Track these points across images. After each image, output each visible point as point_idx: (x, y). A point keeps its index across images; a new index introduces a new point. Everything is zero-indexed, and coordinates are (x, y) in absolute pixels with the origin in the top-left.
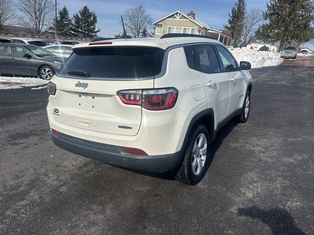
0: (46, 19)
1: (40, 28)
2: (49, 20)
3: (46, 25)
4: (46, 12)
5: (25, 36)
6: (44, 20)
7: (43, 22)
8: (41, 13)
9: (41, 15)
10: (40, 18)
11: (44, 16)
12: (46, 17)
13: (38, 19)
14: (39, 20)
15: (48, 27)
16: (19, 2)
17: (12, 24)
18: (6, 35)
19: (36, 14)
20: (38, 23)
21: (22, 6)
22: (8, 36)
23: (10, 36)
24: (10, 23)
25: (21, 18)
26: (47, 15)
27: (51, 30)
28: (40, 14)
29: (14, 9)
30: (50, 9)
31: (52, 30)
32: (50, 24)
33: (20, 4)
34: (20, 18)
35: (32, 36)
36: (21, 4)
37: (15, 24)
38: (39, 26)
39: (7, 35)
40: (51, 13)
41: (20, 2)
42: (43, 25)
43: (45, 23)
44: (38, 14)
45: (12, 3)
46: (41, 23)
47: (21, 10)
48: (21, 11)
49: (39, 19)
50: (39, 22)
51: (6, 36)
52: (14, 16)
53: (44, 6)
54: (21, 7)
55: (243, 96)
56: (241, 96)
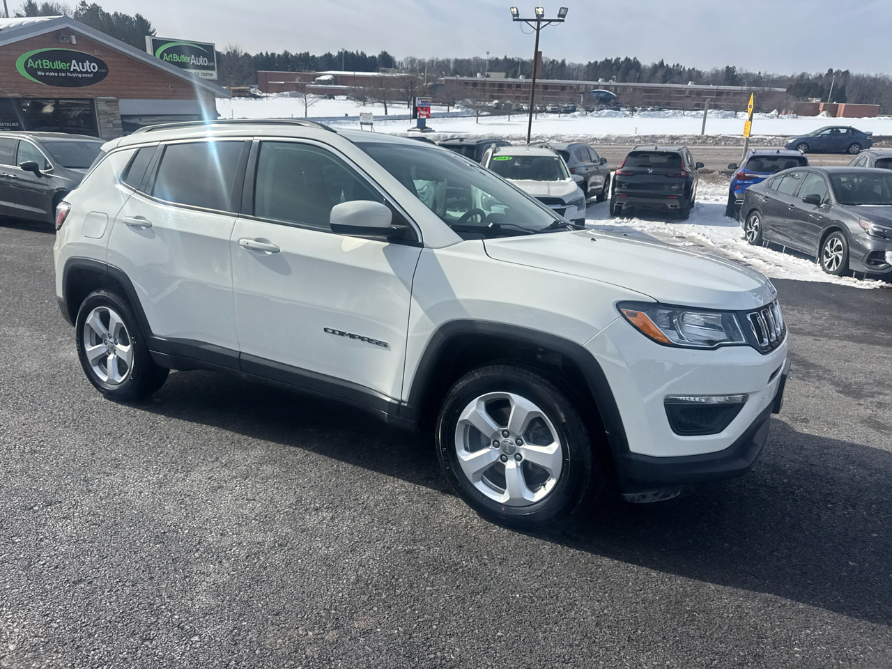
55: (390, 350)
56: (360, 337)
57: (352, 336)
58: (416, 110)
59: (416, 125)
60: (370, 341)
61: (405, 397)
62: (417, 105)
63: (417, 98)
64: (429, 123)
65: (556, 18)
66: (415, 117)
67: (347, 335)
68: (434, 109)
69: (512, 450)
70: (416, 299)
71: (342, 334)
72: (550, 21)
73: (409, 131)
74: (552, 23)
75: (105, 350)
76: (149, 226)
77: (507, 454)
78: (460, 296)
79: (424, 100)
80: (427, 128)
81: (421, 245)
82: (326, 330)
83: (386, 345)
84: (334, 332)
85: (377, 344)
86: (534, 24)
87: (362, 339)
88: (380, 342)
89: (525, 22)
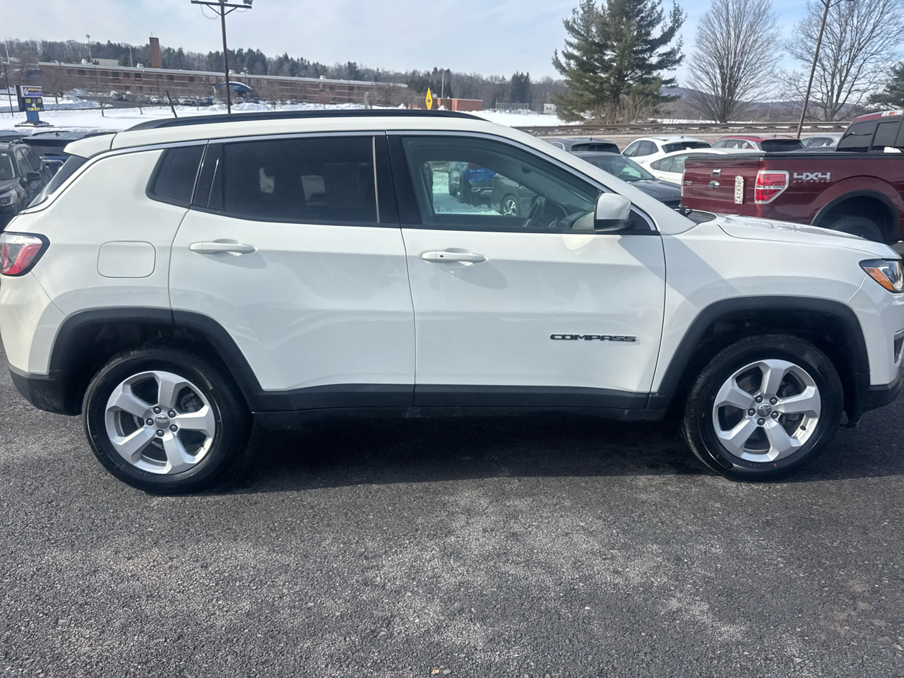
0: (866, 72)
1: (840, 101)
2: (871, 74)
3: (859, 90)
4: (872, 52)
5: (771, 127)
6: (860, 76)
7: (855, 83)
8: (855, 56)
9: (852, 62)
10: (848, 71)
11: (861, 66)
12: (869, 66)
13: (841, 77)
14: (843, 78)
15: (867, 95)
16: (799, 35)
17: (760, 99)
18: (723, 130)
19: (836, 61)
20: (836, 87)
21: (803, 47)
22: (727, 132)
23: (731, 132)
24: (756, 97)
25: (792, 81)
26: (873, 60)
27: (873, 103)
28: (852, 60)
29: (778, 58)
30: (887, 42)
31: (876, 105)
32: (872, 86)
33: (802, 40)
34: (791, 79)
35: (793, 127)
36: (805, 40)
37: (767, 99)
38: (838, 96)
39: (727, 128)
40: (886, 52)
41: (803, 36)
42: (849, 92)
43: (861, 84)
44: (845, 60)
45: (775, 41)
46: (846, 86)
47: (801, 57)
48: (799, 60)
49: (844, 75)
50: (842, 83)
51: (723, 132)
52: (775, 76)
53: (872, 31)
54: (802, 49)
55: (639, 344)
56: (599, 337)
57: (588, 338)
58: (22, 101)
59: (26, 119)
60: (611, 338)
61: (655, 389)
62: (23, 96)
63: (21, 87)
64: (43, 117)
65: (242, 4)
66: (22, 110)
67: (581, 338)
68: (48, 101)
69: (769, 411)
70: (673, 286)
71: (574, 338)
72: (236, 6)
73: (16, 126)
74: (238, 9)
75: (154, 432)
76: (247, 251)
77: (763, 415)
78: (727, 276)
79: (34, 90)
80: (41, 122)
81: (657, 233)
82: (553, 337)
83: (633, 340)
84: (564, 337)
85: (622, 340)
86: (218, 8)
87: (602, 338)
88: (626, 338)
89: (206, 5)
